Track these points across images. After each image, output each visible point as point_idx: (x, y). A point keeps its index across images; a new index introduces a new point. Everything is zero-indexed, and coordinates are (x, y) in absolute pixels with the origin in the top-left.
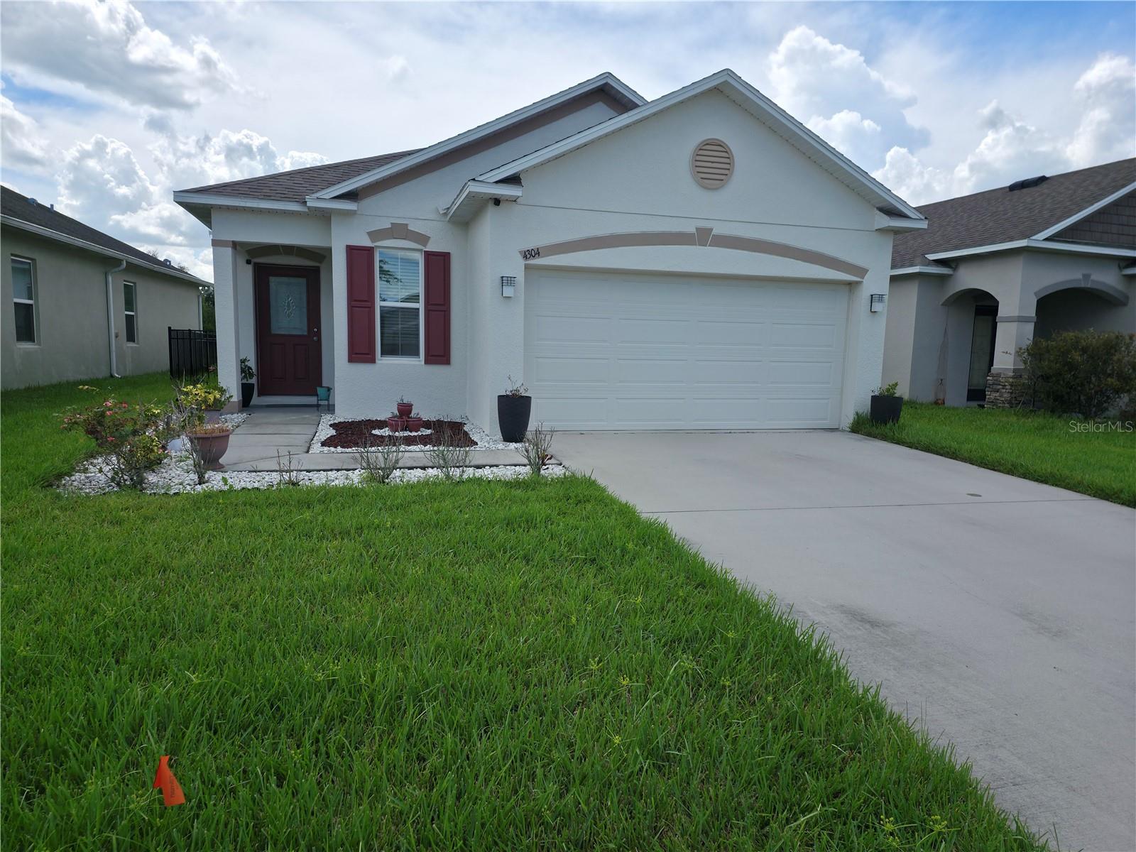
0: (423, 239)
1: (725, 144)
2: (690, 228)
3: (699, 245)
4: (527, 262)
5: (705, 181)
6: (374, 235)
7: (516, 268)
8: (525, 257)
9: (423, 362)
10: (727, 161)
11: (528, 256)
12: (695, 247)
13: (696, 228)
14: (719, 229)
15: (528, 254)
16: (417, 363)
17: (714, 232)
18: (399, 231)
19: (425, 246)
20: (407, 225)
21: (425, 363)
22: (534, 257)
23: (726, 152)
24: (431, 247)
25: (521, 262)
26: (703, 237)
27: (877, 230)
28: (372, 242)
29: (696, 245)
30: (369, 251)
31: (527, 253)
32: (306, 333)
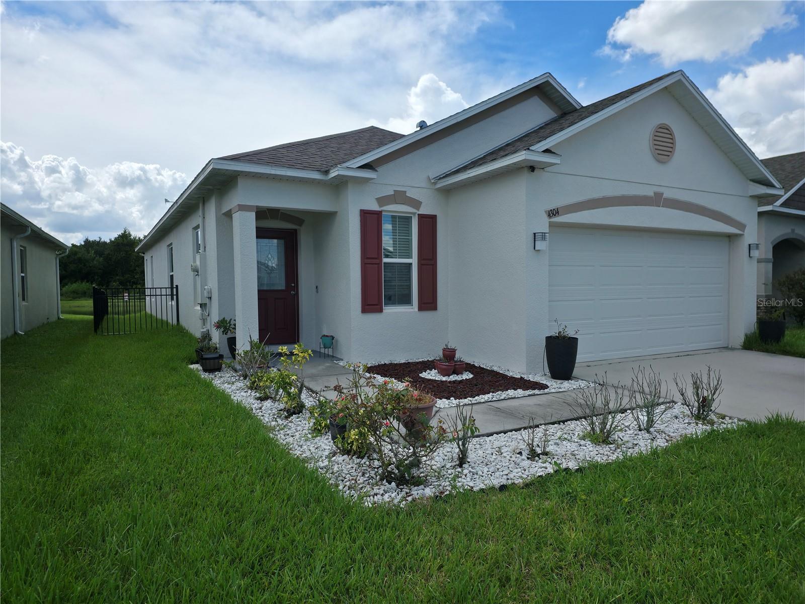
0: (416, 204)
1: (671, 129)
2: (649, 192)
3: (656, 206)
4: (550, 220)
5: (660, 156)
6: (382, 201)
7: (543, 225)
8: (549, 216)
9: (416, 309)
10: (671, 141)
11: (551, 215)
12: (653, 207)
13: (654, 193)
14: (668, 194)
15: (553, 213)
16: (412, 310)
17: (665, 196)
18: (399, 197)
19: (418, 210)
20: (405, 192)
21: (419, 310)
22: (555, 215)
23: (671, 134)
24: (423, 211)
25: (546, 220)
26: (657, 200)
27: (750, 196)
28: (380, 207)
29: (654, 206)
30: (378, 214)
31: (550, 212)
32: (283, 288)
